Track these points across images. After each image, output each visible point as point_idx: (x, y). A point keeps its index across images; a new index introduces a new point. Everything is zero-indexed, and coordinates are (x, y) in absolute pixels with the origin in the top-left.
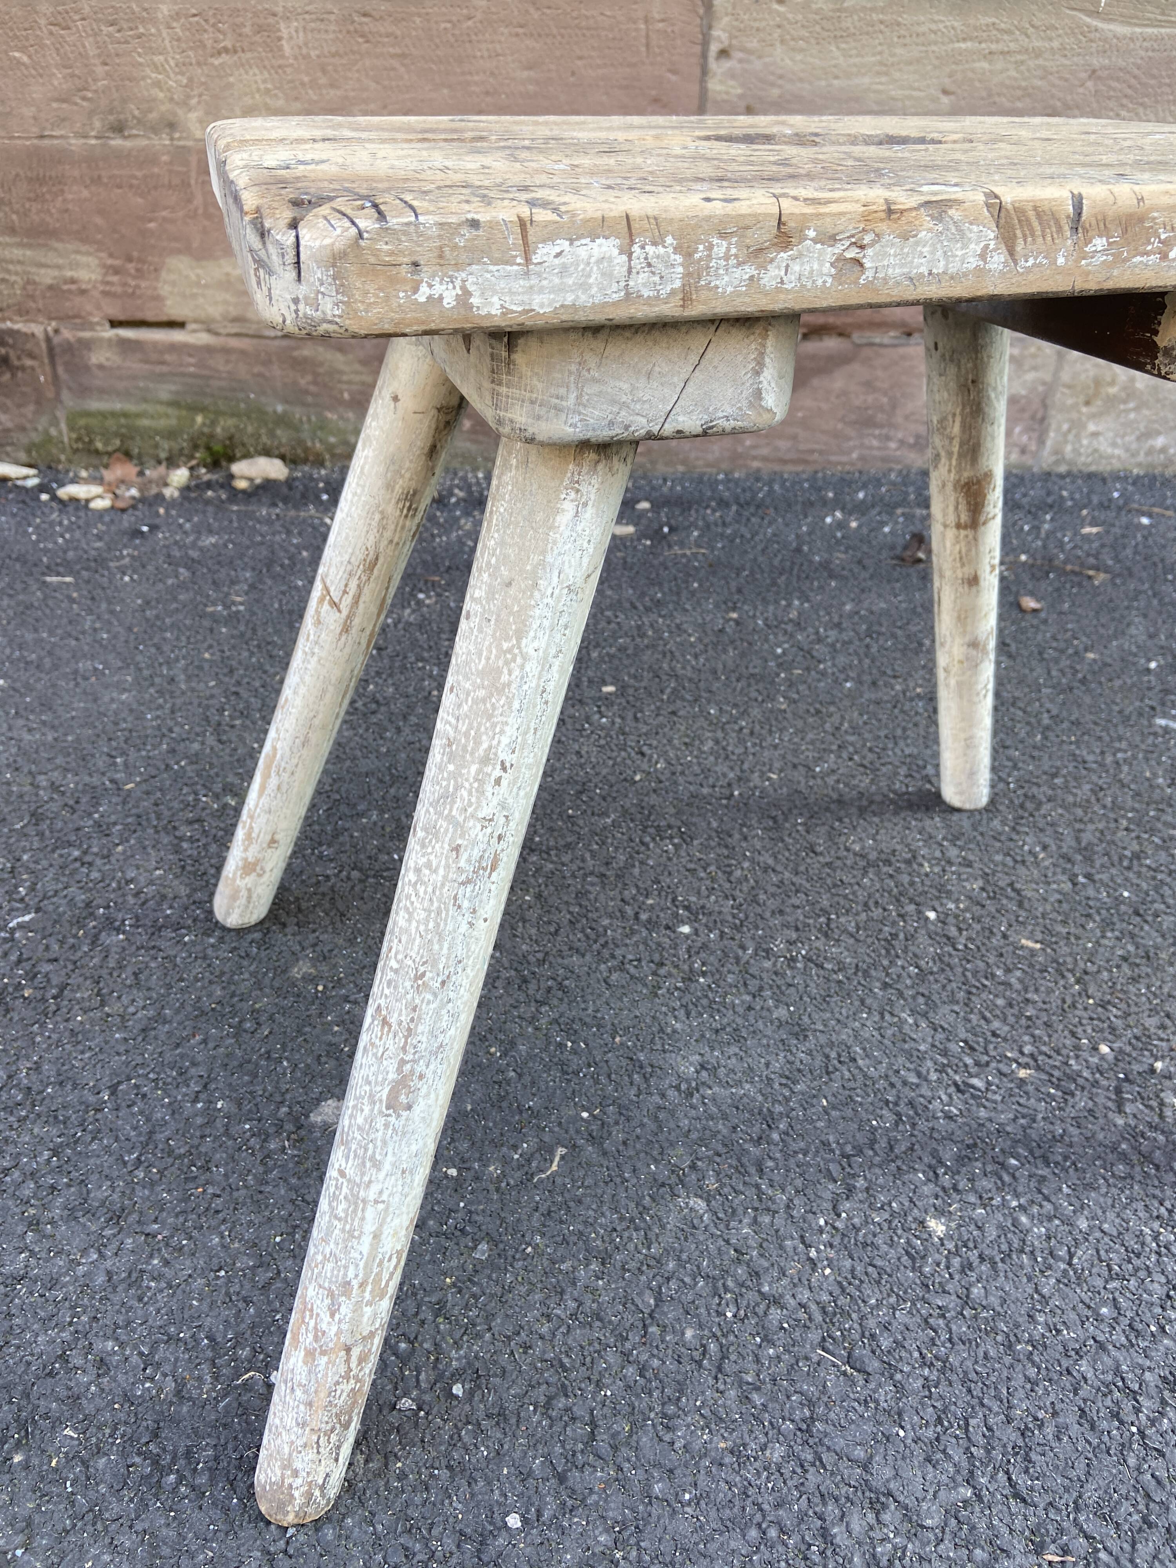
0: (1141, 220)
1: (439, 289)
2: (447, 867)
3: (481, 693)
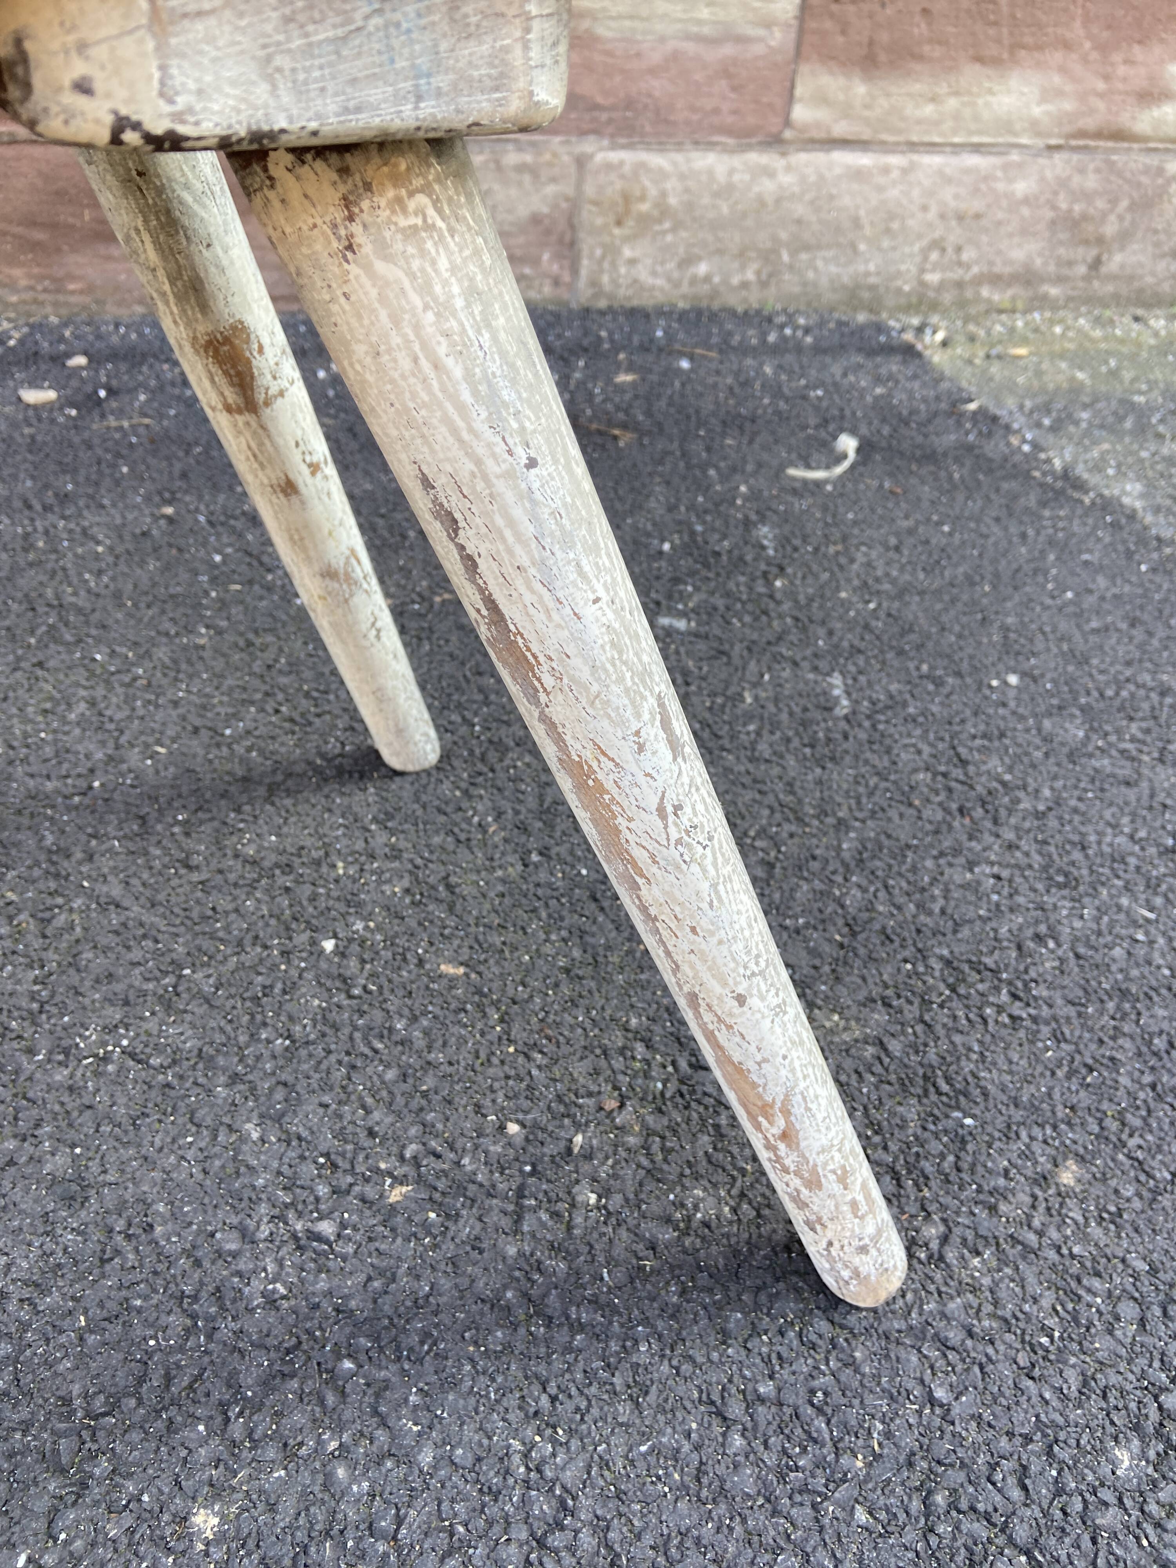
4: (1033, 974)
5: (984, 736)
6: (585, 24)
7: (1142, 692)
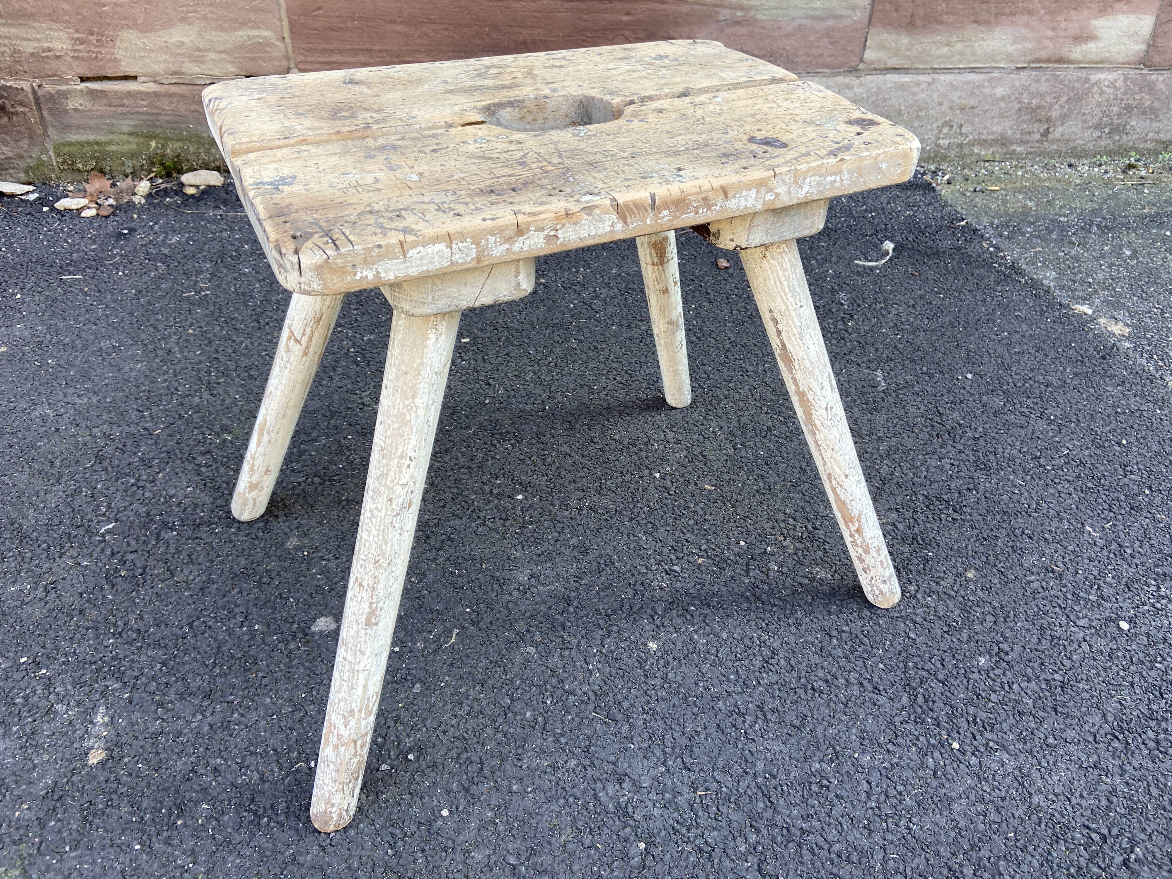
0: (684, 200)
1: (365, 273)
2: (386, 509)
3: (396, 425)
4: (964, 503)
5: (952, 403)
6: (752, 13)
7: (1037, 385)
